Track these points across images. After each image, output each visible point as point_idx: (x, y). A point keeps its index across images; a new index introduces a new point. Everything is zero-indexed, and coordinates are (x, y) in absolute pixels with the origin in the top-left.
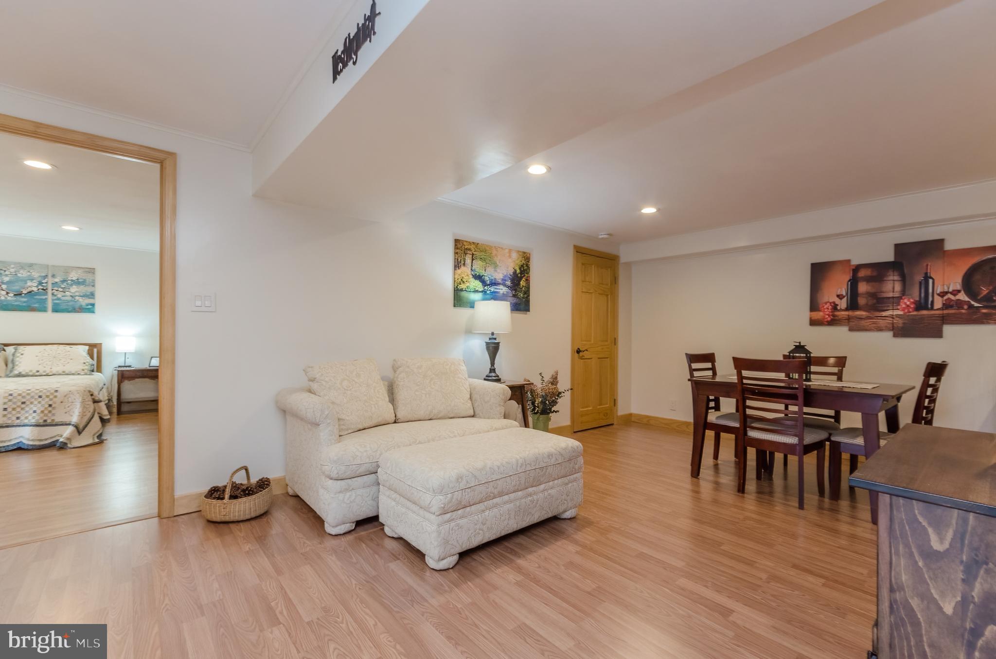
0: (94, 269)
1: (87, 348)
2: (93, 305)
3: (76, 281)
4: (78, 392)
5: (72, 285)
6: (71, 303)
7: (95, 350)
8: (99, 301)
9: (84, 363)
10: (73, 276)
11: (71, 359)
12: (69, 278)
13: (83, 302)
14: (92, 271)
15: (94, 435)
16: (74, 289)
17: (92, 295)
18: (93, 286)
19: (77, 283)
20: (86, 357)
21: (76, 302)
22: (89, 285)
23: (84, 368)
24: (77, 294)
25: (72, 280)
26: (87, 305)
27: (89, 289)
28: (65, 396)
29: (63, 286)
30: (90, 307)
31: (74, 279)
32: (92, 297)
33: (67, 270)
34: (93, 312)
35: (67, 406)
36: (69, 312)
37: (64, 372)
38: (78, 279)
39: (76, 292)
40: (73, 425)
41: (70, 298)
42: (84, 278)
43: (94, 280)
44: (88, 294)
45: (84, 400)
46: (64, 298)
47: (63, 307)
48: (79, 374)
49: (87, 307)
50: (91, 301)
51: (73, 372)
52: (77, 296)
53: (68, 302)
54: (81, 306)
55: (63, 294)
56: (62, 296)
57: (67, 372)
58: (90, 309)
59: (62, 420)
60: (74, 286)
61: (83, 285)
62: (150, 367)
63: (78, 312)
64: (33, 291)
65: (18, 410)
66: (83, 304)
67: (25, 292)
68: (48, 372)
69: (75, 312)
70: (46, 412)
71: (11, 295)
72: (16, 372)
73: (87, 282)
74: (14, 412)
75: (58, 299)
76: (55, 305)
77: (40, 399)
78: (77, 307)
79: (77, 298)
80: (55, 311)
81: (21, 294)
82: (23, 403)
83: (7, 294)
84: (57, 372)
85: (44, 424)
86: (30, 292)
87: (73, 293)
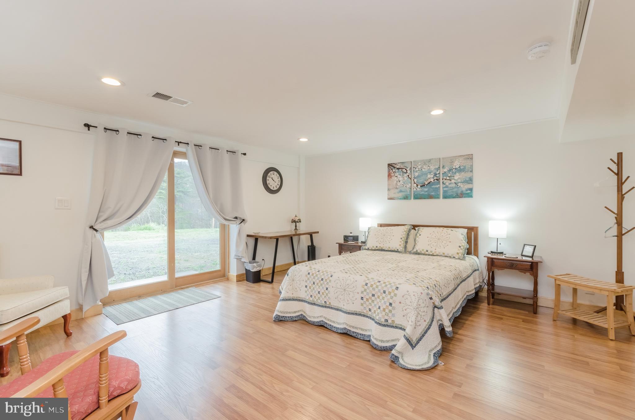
0: (472, 154)
1: (466, 231)
2: (471, 190)
3: (459, 168)
4: (415, 293)
5: (455, 173)
6: (455, 190)
7: (473, 233)
8: (476, 186)
9: (460, 247)
10: (457, 164)
11: (450, 242)
12: (454, 167)
13: (464, 187)
14: (470, 157)
16: (457, 176)
17: (470, 181)
18: (472, 171)
19: (460, 170)
20: (462, 240)
21: (458, 188)
22: (468, 171)
23: (458, 252)
24: (459, 181)
25: (456, 169)
26: (467, 190)
27: (468, 175)
28: (403, 297)
29: (449, 175)
30: (469, 192)
31: (457, 167)
32: (470, 182)
33: (452, 160)
34: (472, 197)
35: (404, 309)
36: (454, 198)
37: (444, 254)
38: (460, 167)
39: (459, 178)
40: (405, 336)
41: (454, 185)
42: (464, 165)
43: (472, 166)
44: (468, 179)
45: (420, 305)
46: (450, 186)
47: (450, 193)
48: (454, 257)
49: (467, 192)
50: (469, 186)
51: (450, 255)
52: (459, 182)
53: (453, 188)
54: (462, 191)
55: (449, 182)
56: (449, 184)
57: (446, 254)
58: (468, 194)
59: (400, 323)
60: (457, 174)
61: (463, 171)
62: (522, 255)
63: (460, 197)
64: (431, 182)
65: (370, 301)
66: (464, 189)
67: (426, 183)
68: (433, 252)
69: (458, 198)
70: (387, 311)
71: (419, 186)
72: (415, 250)
73: (467, 168)
74: (367, 303)
75: (447, 187)
76: (445, 192)
77: (384, 295)
78: (459, 192)
79: (459, 184)
80: (445, 197)
81: (424, 185)
82: (373, 295)
83: (417, 186)
84: (439, 253)
85: (385, 323)
86: (429, 183)
87: (456, 180)
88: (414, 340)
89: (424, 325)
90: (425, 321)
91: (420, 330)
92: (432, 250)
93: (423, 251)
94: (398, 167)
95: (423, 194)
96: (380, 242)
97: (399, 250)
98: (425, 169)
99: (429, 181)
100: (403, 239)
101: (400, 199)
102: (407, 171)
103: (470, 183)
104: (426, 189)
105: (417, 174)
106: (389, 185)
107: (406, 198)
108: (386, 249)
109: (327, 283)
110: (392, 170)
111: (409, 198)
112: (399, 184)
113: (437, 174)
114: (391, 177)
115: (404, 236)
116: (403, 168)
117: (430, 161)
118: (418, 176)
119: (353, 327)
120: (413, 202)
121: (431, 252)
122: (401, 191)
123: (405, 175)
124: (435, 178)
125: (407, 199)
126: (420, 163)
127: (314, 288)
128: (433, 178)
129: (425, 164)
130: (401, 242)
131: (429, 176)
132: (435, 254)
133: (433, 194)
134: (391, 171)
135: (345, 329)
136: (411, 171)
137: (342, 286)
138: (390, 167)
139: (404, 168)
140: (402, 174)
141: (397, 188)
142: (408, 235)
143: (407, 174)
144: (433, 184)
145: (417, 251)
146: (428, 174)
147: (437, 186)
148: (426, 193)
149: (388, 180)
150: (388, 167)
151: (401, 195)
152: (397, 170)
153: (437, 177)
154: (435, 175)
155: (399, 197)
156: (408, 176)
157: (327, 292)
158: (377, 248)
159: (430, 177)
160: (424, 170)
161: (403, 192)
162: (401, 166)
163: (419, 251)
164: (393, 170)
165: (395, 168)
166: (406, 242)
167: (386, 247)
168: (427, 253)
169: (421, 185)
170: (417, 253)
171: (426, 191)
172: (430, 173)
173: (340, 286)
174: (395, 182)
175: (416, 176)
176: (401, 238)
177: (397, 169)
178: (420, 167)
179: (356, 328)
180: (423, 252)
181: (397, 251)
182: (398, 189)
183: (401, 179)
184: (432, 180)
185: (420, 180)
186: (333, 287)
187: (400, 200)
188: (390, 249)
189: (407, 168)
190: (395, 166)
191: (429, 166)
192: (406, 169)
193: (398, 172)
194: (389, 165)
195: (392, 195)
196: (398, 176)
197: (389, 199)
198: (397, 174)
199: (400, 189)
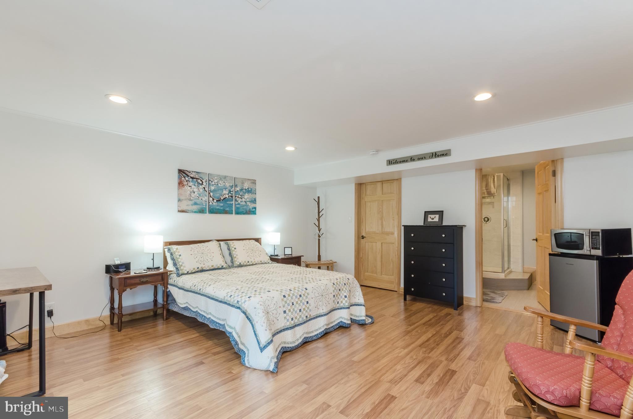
0: (255, 180)
2: (255, 208)
3: (248, 190)
5: (245, 193)
6: (245, 207)
8: (258, 205)
10: (246, 186)
12: (244, 188)
13: (251, 206)
14: (254, 182)
16: (246, 196)
17: (254, 201)
18: (255, 194)
21: (247, 206)
22: (253, 193)
24: (248, 200)
25: (245, 189)
26: (253, 209)
27: (253, 196)
28: (353, 283)
29: (241, 194)
30: (254, 210)
33: (243, 181)
34: (255, 214)
35: (355, 291)
36: (244, 214)
38: (248, 188)
39: (248, 198)
41: (244, 203)
42: (251, 187)
43: (256, 189)
46: (241, 203)
47: (241, 210)
50: (254, 205)
52: (248, 201)
53: (243, 206)
54: (250, 209)
55: (240, 199)
58: (252, 212)
60: (246, 194)
61: (251, 193)
62: (285, 255)
63: (249, 214)
64: (226, 198)
65: (338, 296)
66: (251, 207)
67: (222, 198)
69: (247, 214)
71: (215, 201)
73: (252, 190)
75: (239, 204)
76: (237, 209)
78: (248, 210)
79: (248, 203)
80: (237, 213)
81: (220, 200)
82: (340, 290)
83: (213, 200)
84: (258, 261)
86: (225, 199)
87: (246, 199)
92: (252, 260)
93: (245, 262)
94: (192, 176)
95: (218, 209)
96: (200, 262)
97: (225, 266)
98: (221, 184)
99: (225, 196)
100: (221, 254)
101: (195, 212)
103: (254, 203)
104: (222, 204)
105: (212, 188)
106: (179, 195)
107: (202, 211)
109: (307, 297)
110: (184, 177)
111: (205, 212)
112: (193, 195)
113: (231, 191)
114: (183, 186)
115: (220, 251)
116: (198, 179)
117: (225, 177)
118: (214, 191)
120: (208, 216)
121: (252, 262)
122: (196, 204)
123: (201, 187)
124: (230, 195)
125: (203, 213)
126: (215, 178)
127: (294, 310)
128: (228, 194)
129: (221, 179)
130: (221, 258)
131: (224, 192)
132: (254, 263)
133: (227, 209)
134: (183, 179)
135: (325, 330)
136: (206, 183)
137: (319, 293)
138: (182, 174)
139: (200, 179)
140: (196, 184)
141: (190, 200)
143: (203, 186)
144: (228, 200)
145: (240, 263)
146: (224, 190)
147: (231, 203)
148: (222, 208)
149: (178, 189)
150: (179, 173)
151: (195, 208)
152: (191, 180)
153: (231, 194)
155: (194, 210)
156: (204, 188)
157: (308, 305)
159: (226, 193)
160: (219, 185)
161: (199, 205)
162: (196, 176)
164: (186, 178)
165: (188, 176)
167: (206, 266)
168: (248, 264)
169: (217, 200)
170: (240, 266)
171: (222, 207)
172: (226, 189)
173: (318, 294)
174: (189, 192)
175: (212, 190)
177: (191, 178)
178: (216, 181)
180: (245, 264)
181: (222, 268)
182: (192, 201)
183: (195, 190)
184: (227, 196)
185: (216, 194)
186: (312, 298)
187: (194, 214)
189: (203, 179)
190: (189, 174)
191: (224, 182)
192: (201, 181)
193: (192, 182)
194: (180, 171)
195: (184, 208)
196: (193, 186)
197: (179, 211)
198: (191, 184)
199: (195, 201)
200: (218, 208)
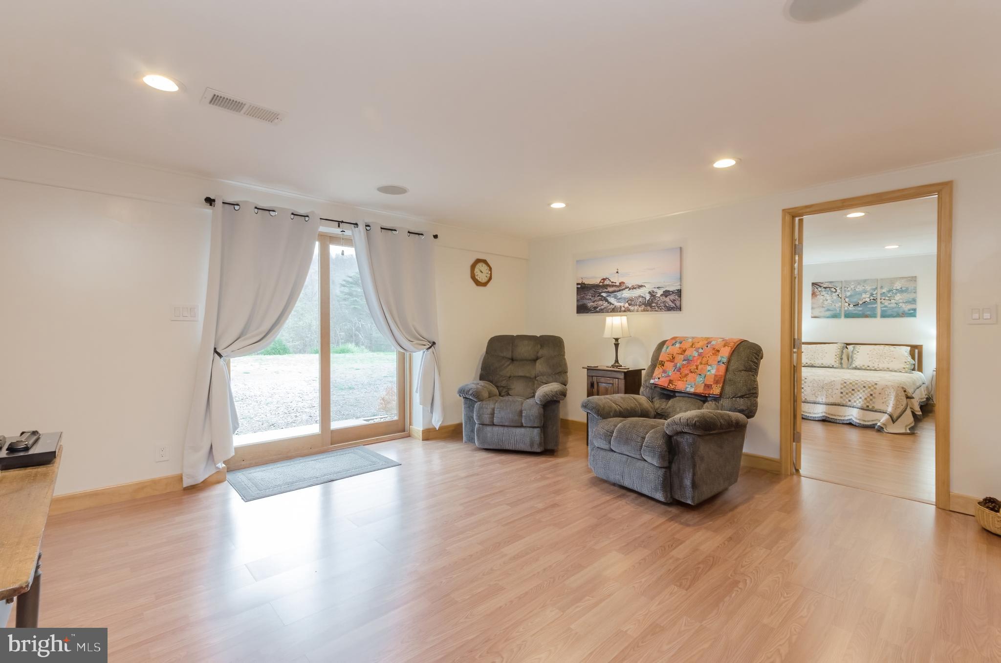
0: (916, 277)
1: (909, 348)
2: (915, 310)
5: (896, 294)
6: (895, 310)
7: (916, 351)
8: (920, 306)
9: (906, 362)
10: (898, 285)
11: (894, 358)
12: (895, 288)
13: (906, 308)
14: (914, 279)
15: (906, 426)
16: (898, 297)
17: (914, 301)
18: (915, 292)
19: (901, 291)
20: (907, 357)
21: (900, 308)
22: (911, 292)
23: (905, 366)
24: (901, 301)
25: (896, 290)
26: (909, 310)
27: (911, 296)
28: (883, 389)
29: (889, 295)
30: (911, 312)
31: (898, 288)
32: (914, 302)
33: (892, 281)
34: (915, 316)
35: (884, 397)
36: (894, 317)
37: (888, 369)
38: (901, 288)
39: (900, 299)
40: (888, 414)
41: (895, 305)
42: (907, 286)
43: (916, 287)
44: (911, 300)
45: (898, 394)
47: (889, 312)
48: (900, 371)
49: (909, 312)
50: (913, 306)
51: (895, 369)
53: (893, 308)
54: (904, 311)
55: (888, 302)
56: (889, 304)
57: (890, 369)
58: (911, 314)
59: (880, 408)
60: (898, 294)
61: (906, 292)
63: (902, 317)
65: (850, 394)
67: (861, 303)
68: (876, 368)
69: (899, 317)
70: (868, 399)
71: (851, 306)
72: (854, 366)
73: (909, 289)
74: (847, 396)
75: (886, 307)
76: (883, 311)
77: (864, 389)
78: (901, 312)
79: (900, 304)
80: (883, 316)
81: (858, 305)
82: (853, 390)
83: (849, 305)
84: (883, 368)
85: (867, 409)
86: (864, 302)
87: (897, 300)
88: (895, 417)
89: (902, 408)
90: (902, 405)
91: (899, 411)
94: (825, 286)
95: (856, 314)
96: (810, 359)
97: (835, 366)
98: (859, 289)
99: (864, 300)
100: (838, 356)
101: (828, 317)
102: (836, 290)
103: (913, 304)
104: (860, 309)
105: (848, 294)
106: (813, 303)
107: (835, 316)
108: (818, 366)
110: (817, 288)
111: (838, 317)
112: (826, 303)
113: (874, 294)
114: (816, 295)
115: (838, 353)
117: (865, 281)
118: (850, 296)
119: (832, 415)
120: (843, 322)
121: (873, 367)
122: (828, 310)
123: (834, 294)
124: (872, 298)
125: (836, 318)
126: (852, 283)
128: (869, 297)
129: (859, 284)
130: (836, 358)
131: (864, 296)
132: (878, 369)
133: (868, 313)
134: (816, 290)
135: (824, 416)
136: (841, 291)
138: (815, 286)
139: (833, 288)
140: (830, 293)
141: (823, 307)
142: (842, 352)
143: (837, 293)
144: (869, 304)
146: (863, 294)
147: (874, 306)
148: (860, 312)
149: (812, 298)
150: (813, 286)
151: (828, 313)
154: (872, 295)
155: (827, 316)
156: (838, 295)
158: (807, 365)
159: (866, 297)
160: (857, 290)
161: (832, 311)
162: (830, 285)
163: (858, 367)
164: (819, 289)
165: (821, 287)
166: (841, 359)
167: (818, 362)
168: (868, 368)
169: (854, 304)
170: (856, 368)
171: (860, 311)
172: (866, 292)
174: (821, 301)
175: (848, 296)
176: (836, 355)
177: (824, 288)
178: (852, 287)
179: (835, 415)
180: (863, 368)
181: (833, 367)
182: (825, 307)
183: (828, 297)
184: (868, 300)
185: (853, 299)
188: (822, 366)
189: (837, 287)
190: (822, 285)
191: (864, 286)
193: (825, 291)
194: (813, 284)
195: (816, 313)
196: (826, 295)
197: (812, 317)
198: (824, 293)
199: (828, 308)
200: (855, 312)
